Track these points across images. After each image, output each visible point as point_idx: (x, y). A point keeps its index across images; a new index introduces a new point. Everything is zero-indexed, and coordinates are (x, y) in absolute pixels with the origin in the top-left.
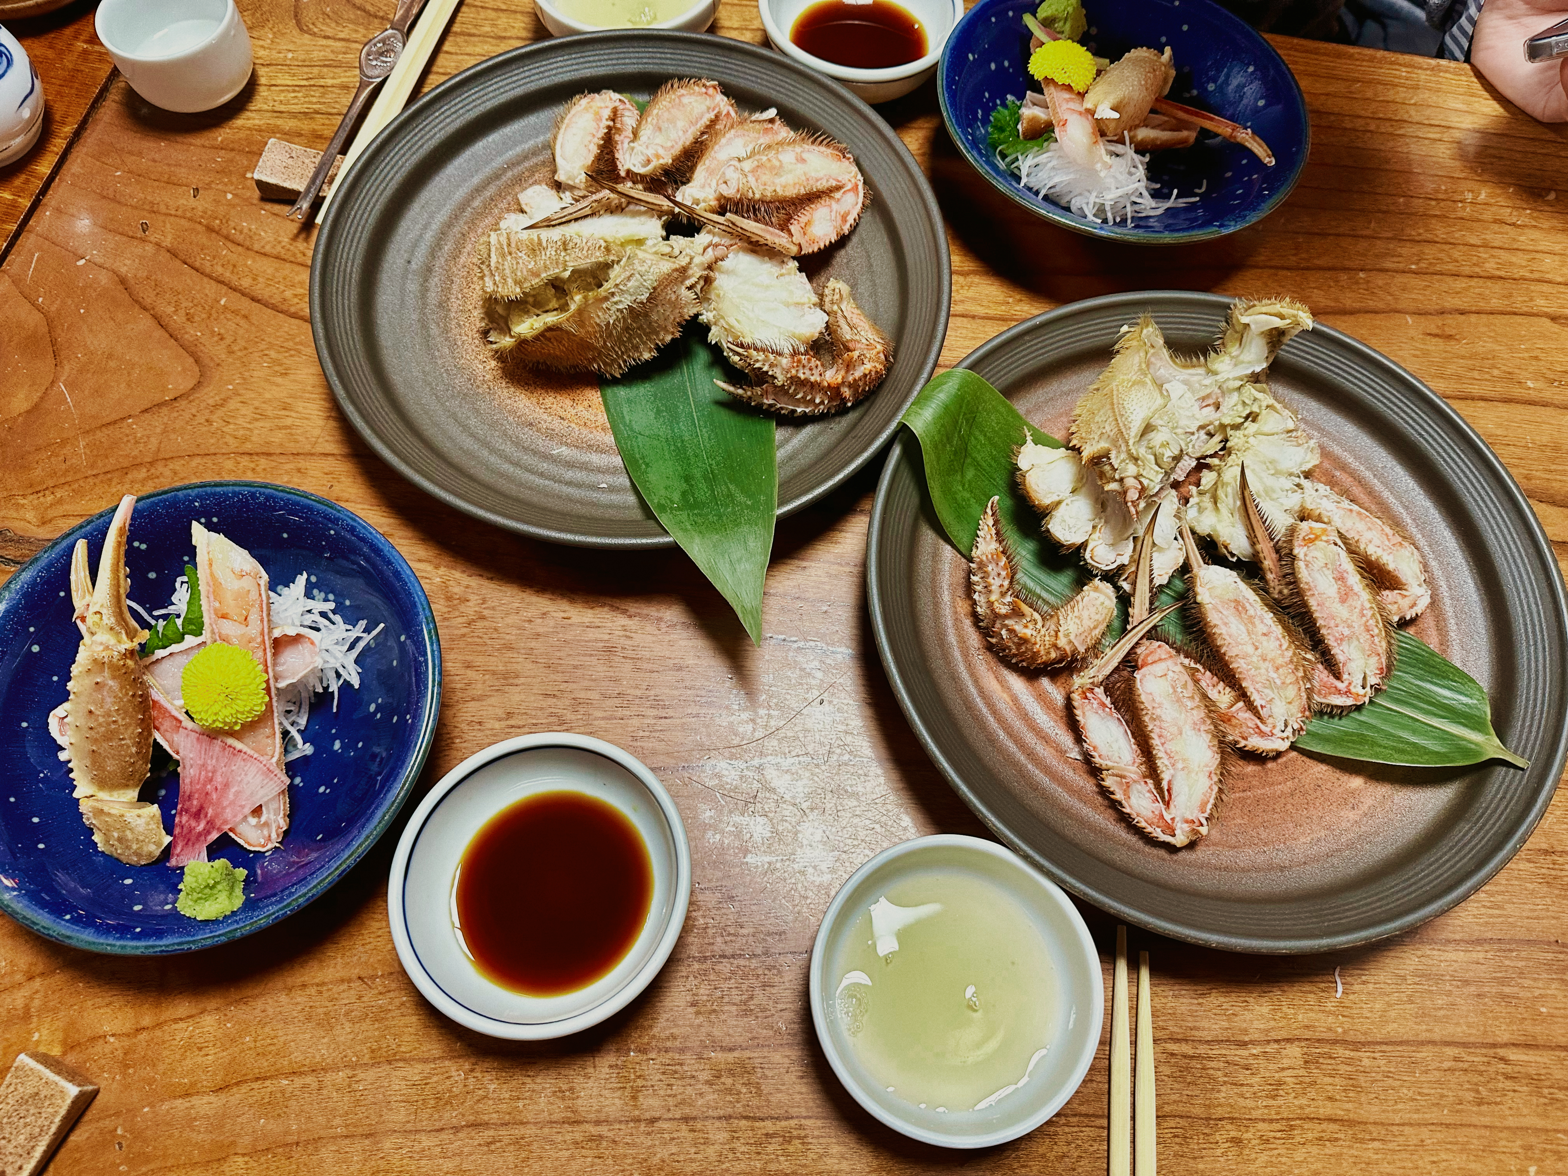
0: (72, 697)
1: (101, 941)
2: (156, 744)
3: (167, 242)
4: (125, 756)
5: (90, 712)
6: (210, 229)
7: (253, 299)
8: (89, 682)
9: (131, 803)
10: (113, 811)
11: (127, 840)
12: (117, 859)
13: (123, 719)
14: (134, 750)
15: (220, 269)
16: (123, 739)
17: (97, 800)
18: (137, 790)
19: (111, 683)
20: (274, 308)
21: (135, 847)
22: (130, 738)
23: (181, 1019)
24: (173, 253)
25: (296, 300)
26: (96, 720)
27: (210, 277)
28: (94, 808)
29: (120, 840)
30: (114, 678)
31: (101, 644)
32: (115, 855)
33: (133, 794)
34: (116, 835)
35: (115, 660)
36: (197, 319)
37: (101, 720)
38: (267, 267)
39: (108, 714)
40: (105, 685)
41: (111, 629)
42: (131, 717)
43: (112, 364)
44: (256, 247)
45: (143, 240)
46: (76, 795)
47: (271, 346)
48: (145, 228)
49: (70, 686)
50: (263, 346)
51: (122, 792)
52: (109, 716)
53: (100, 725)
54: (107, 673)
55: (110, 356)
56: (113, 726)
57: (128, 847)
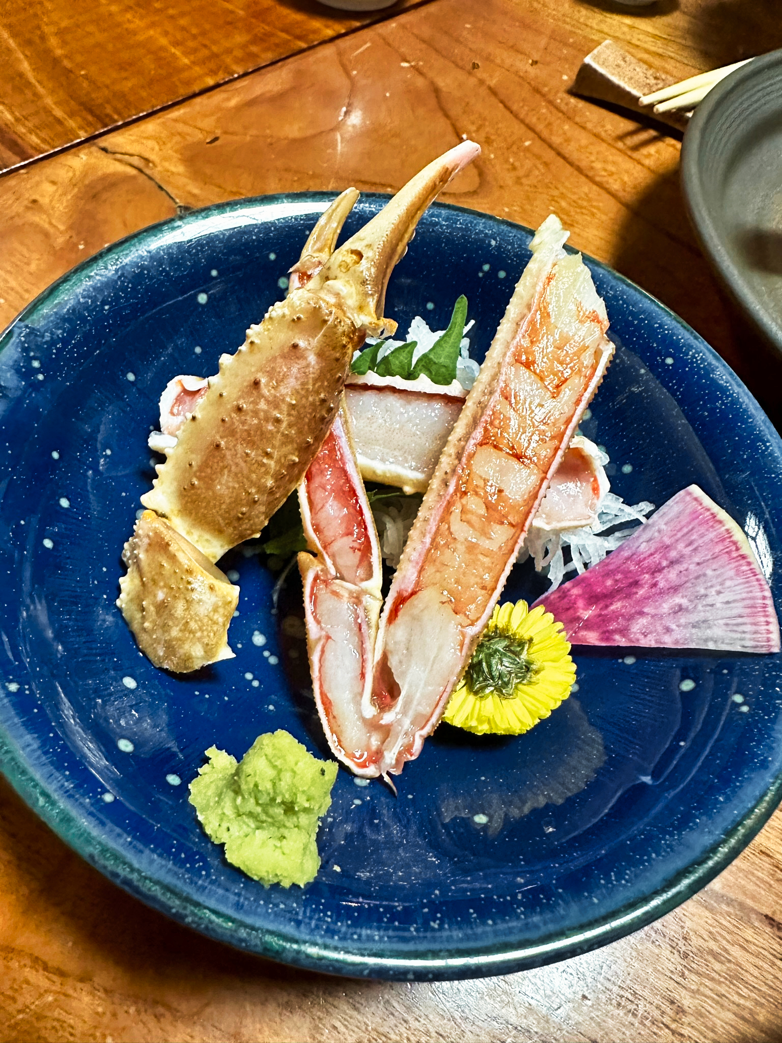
0: (243, 348)
1: (37, 776)
2: (293, 499)
3: (493, 82)
4: (253, 484)
5: (256, 384)
6: (537, 91)
7: (559, 154)
8: (284, 337)
9: (207, 559)
10: (181, 557)
11: (171, 615)
12: (133, 636)
13: (290, 426)
14: (270, 483)
15: (534, 120)
16: (267, 455)
17: (168, 528)
18: (226, 549)
19: (312, 358)
20: (579, 169)
21: (175, 632)
22: (278, 461)
23: (46, 968)
24: (493, 92)
25: (603, 173)
26: (255, 403)
27: (522, 121)
28: (157, 534)
29: (162, 607)
30: (320, 355)
31: (337, 295)
32: (135, 626)
33: (217, 549)
34: (161, 596)
35: (340, 329)
36: (495, 145)
37: (263, 405)
38: (584, 139)
39: (275, 403)
40: (302, 357)
41: (364, 283)
42: (300, 432)
43: (396, 141)
44: (577, 119)
45: (470, 73)
46: (145, 499)
47: (563, 196)
48: (475, 66)
49: (253, 331)
50: (556, 193)
51: (207, 536)
52: (277, 407)
53: (256, 413)
54: (317, 341)
55: (396, 135)
56: (270, 427)
57: (165, 628)
